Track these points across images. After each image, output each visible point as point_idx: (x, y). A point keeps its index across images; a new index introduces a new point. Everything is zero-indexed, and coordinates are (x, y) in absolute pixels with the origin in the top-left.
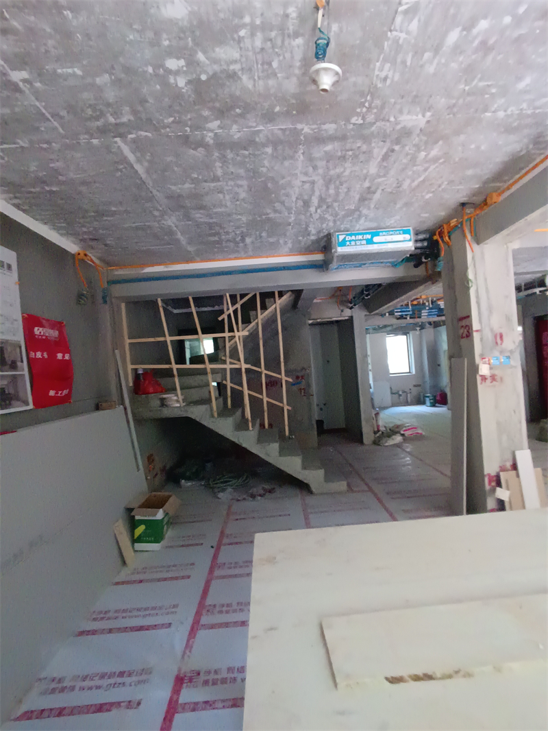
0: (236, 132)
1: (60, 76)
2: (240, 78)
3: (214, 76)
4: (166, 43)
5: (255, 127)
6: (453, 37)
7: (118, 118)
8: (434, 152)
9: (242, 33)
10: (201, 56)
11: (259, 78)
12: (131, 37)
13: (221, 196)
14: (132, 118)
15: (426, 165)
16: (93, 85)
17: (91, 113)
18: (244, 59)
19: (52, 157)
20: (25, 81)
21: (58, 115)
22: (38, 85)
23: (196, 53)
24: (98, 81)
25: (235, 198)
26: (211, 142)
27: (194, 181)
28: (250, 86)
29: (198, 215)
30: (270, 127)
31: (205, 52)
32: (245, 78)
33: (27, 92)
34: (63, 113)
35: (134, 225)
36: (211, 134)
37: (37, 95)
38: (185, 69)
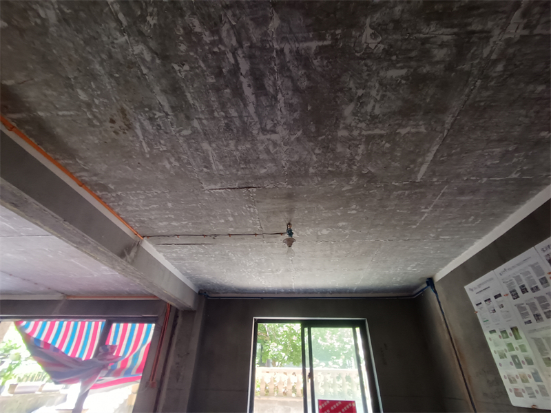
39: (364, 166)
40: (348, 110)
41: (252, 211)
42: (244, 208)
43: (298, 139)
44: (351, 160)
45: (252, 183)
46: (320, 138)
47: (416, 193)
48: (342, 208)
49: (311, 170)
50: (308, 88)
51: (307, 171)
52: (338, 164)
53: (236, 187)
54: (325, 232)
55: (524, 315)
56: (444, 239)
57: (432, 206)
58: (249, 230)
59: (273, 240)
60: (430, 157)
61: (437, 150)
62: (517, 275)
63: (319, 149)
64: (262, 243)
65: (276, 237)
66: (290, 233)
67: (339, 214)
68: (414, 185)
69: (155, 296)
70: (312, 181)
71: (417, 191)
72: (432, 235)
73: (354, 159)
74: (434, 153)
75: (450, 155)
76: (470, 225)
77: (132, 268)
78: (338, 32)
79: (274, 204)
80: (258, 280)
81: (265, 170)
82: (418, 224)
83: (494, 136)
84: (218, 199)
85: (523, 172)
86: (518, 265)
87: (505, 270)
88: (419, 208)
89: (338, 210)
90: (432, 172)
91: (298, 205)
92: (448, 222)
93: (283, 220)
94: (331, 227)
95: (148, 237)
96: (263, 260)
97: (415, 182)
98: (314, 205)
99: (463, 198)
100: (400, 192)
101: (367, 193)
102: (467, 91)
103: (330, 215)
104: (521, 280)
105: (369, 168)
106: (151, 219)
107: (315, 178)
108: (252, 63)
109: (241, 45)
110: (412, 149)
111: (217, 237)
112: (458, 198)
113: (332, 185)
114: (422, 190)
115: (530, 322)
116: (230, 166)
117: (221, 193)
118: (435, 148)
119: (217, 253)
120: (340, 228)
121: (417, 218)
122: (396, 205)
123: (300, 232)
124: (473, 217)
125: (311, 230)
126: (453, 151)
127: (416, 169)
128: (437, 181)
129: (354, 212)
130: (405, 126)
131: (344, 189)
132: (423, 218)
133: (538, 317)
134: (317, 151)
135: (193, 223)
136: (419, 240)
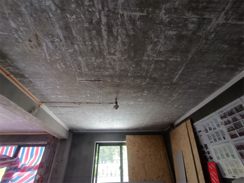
39: (152, 74)
40: (149, 47)
41: (100, 92)
42: (96, 90)
43: (125, 59)
44: (148, 71)
45: (101, 79)
46: (135, 60)
47: (172, 87)
48: (140, 93)
49: (129, 74)
50: (133, 35)
51: (127, 75)
52: (142, 72)
53: (93, 80)
54: (132, 103)
55: (210, 139)
56: (180, 108)
57: (178, 93)
58: (97, 101)
59: (108, 106)
60: (180, 72)
61: (184, 69)
62: (208, 123)
63: (134, 65)
64: (102, 107)
65: (109, 105)
66: (116, 103)
67: (139, 95)
68: (172, 84)
69: (46, 132)
70: (129, 79)
71: (173, 86)
72: (176, 106)
73: (149, 70)
74: (182, 70)
75: (188, 72)
76: (191, 102)
77: (35, 118)
78: (150, 9)
79: (110, 89)
80: (99, 124)
81: (108, 73)
82: (171, 101)
83: (206, 65)
84: (83, 85)
85: (214, 81)
86: (209, 119)
87: (203, 121)
88: (173, 94)
89: (139, 93)
90: (180, 79)
91: (121, 90)
92: (183, 101)
93: (113, 97)
94: (135, 101)
95: (45, 103)
96: (102, 115)
97: (172, 83)
98: (128, 90)
99: (190, 91)
100: (166, 87)
101: (152, 86)
102: (199, 44)
103: (135, 95)
104: (209, 125)
105: (155, 75)
106: (47, 94)
107: (131, 78)
108: (108, 19)
109: (103, 9)
110: (173, 68)
111: (81, 104)
112: (188, 90)
113: (138, 82)
114: (175, 86)
115: (212, 142)
116: (91, 69)
117: (85, 82)
118: (183, 68)
119: (80, 111)
120: (139, 101)
121: (171, 98)
122: (163, 92)
123: (121, 103)
124: (192, 99)
125: (126, 102)
126: (190, 70)
127: (174, 77)
128: (181, 83)
129: (146, 94)
130: (172, 58)
131: (142, 84)
132: (173, 99)
133: (215, 140)
134: (133, 66)
135: (69, 97)
136: (170, 108)
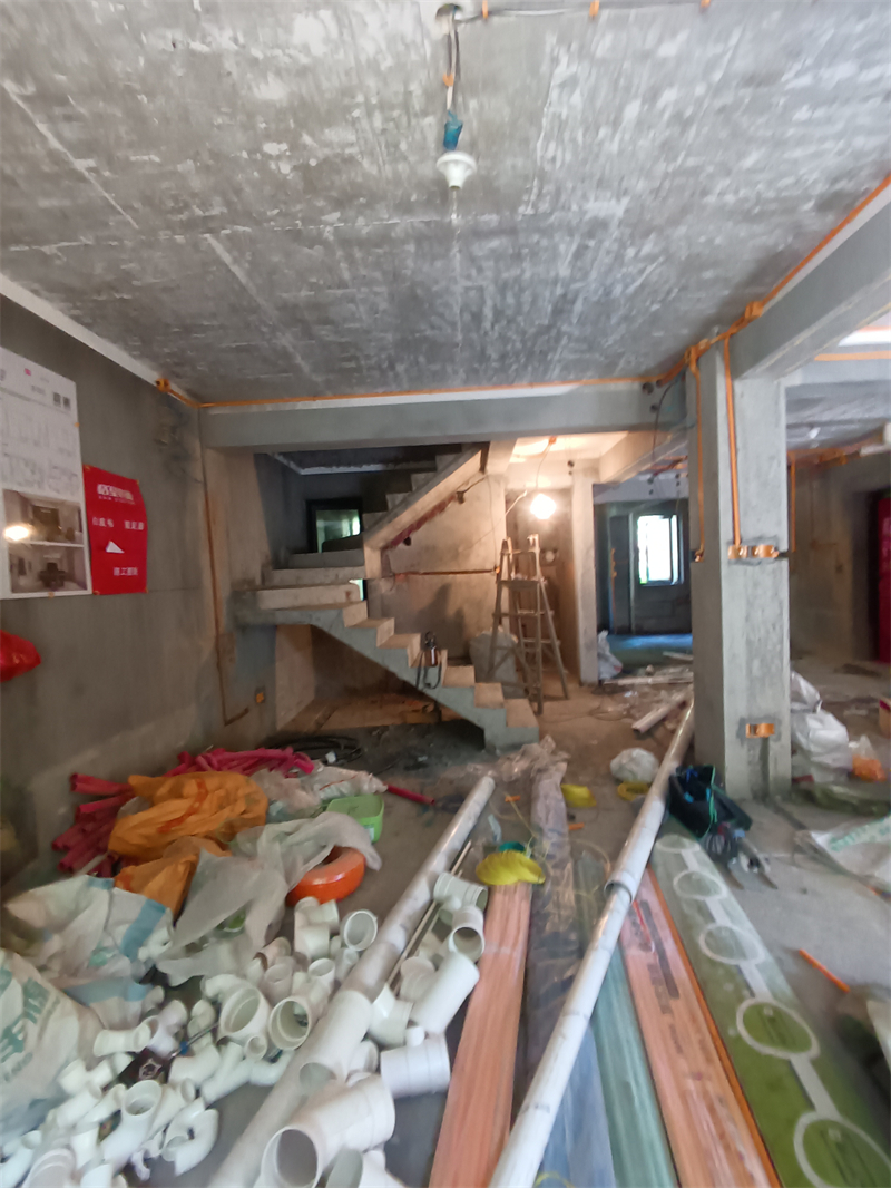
0: (363, 226)
1: (133, 163)
2: (360, 163)
3: (326, 161)
4: (263, 125)
5: (388, 219)
6: (632, 110)
7: (208, 210)
8: (647, 248)
9: (356, 113)
10: (307, 139)
11: (384, 162)
12: (220, 121)
13: (352, 306)
14: (225, 210)
15: (641, 266)
16: (174, 173)
17: (172, 204)
18: (362, 142)
19: (124, 256)
20: (90, 170)
21: (132, 208)
22: (107, 174)
23: (301, 136)
24: (180, 167)
25: (373, 310)
26: (331, 238)
27: (312, 286)
28: (374, 171)
29: (323, 333)
30: (409, 219)
31: (312, 135)
32: (366, 163)
33: (93, 181)
34: (137, 205)
35: (234, 345)
36: (328, 228)
37: (106, 185)
38: (288, 153)
